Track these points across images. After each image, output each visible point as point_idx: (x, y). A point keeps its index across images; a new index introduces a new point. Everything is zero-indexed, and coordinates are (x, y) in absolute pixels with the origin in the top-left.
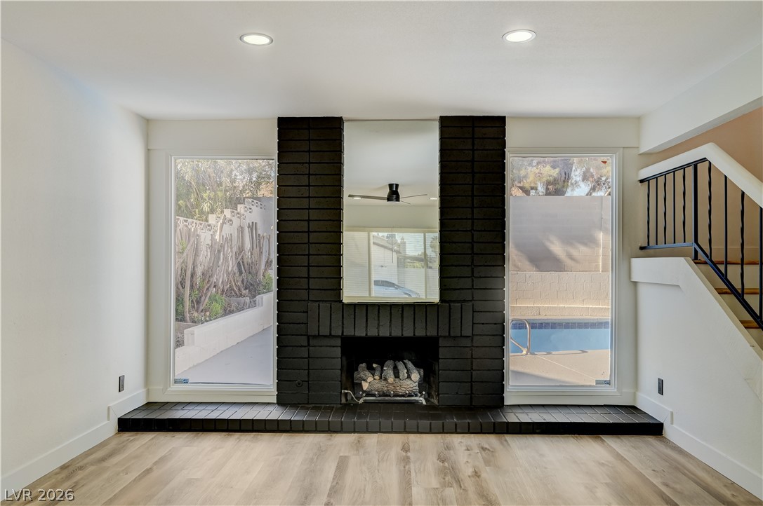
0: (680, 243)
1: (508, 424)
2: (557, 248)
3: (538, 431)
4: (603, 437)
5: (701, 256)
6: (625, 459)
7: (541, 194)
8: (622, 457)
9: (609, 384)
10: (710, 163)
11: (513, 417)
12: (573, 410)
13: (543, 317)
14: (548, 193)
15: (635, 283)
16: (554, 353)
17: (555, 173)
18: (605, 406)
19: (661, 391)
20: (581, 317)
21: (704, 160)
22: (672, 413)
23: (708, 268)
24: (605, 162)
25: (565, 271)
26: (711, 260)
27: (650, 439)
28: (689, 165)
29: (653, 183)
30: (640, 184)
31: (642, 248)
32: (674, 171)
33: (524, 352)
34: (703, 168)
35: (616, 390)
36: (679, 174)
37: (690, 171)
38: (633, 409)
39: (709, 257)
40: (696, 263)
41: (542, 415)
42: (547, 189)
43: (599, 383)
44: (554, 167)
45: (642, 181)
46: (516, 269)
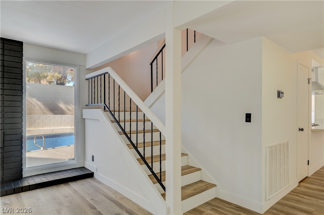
0: (99, 104)
1: (22, 187)
2: (62, 106)
3: (39, 187)
4: (70, 183)
5: (106, 108)
6: (77, 191)
7: (55, 84)
8: (76, 191)
9: (74, 160)
10: (109, 74)
11: (26, 183)
12: (58, 174)
13: (55, 132)
14: (57, 84)
15: (84, 119)
16: (56, 148)
17: (60, 76)
18: (72, 169)
19: (93, 160)
20: (70, 132)
21: (107, 73)
22: (97, 168)
23: (109, 113)
24: (72, 70)
25: (64, 114)
26: (109, 110)
27: (89, 180)
28: (102, 74)
29: (90, 80)
30: (86, 81)
31: (87, 105)
32: (97, 76)
33: (42, 149)
34: (107, 76)
35: (76, 162)
36: (99, 77)
37: (103, 76)
38: (83, 168)
39: (109, 109)
40: (104, 111)
41: (41, 179)
42: (57, 82)
43: (70, 160)
44: (60, 74)
45: (87, 79)
46: (43, 114)
